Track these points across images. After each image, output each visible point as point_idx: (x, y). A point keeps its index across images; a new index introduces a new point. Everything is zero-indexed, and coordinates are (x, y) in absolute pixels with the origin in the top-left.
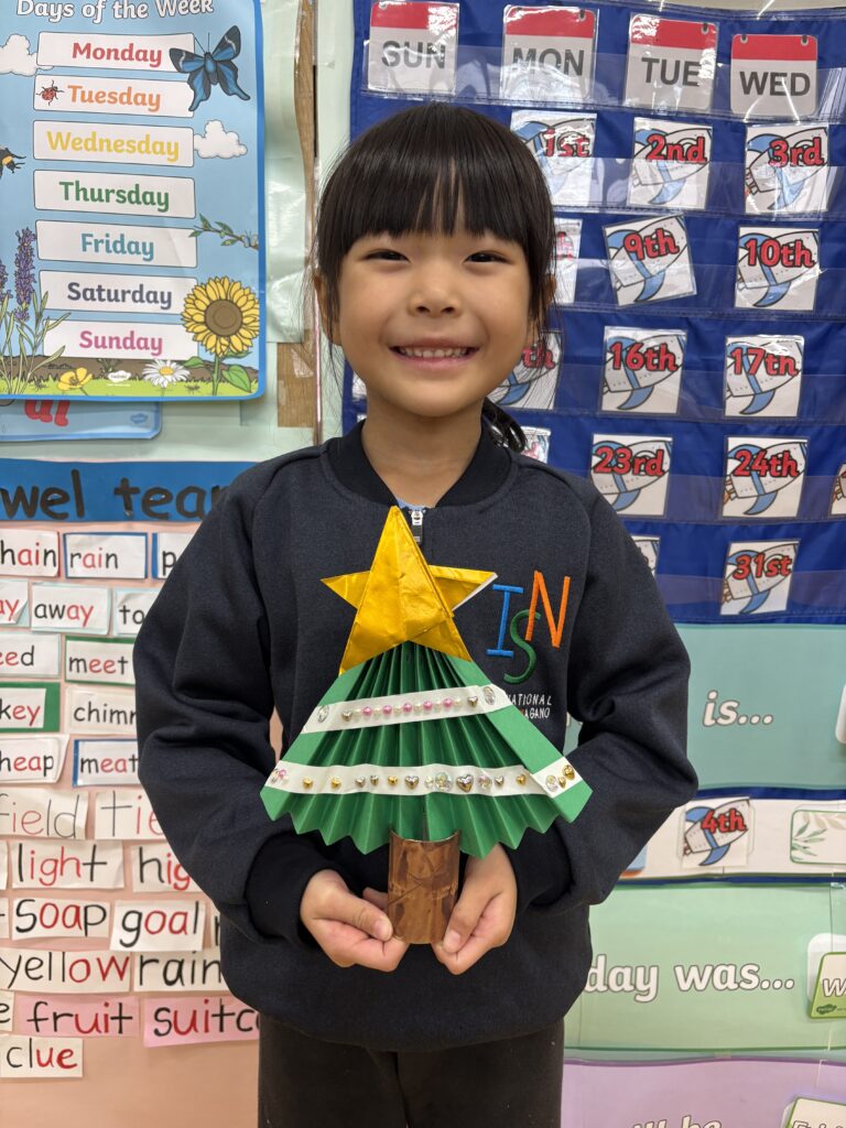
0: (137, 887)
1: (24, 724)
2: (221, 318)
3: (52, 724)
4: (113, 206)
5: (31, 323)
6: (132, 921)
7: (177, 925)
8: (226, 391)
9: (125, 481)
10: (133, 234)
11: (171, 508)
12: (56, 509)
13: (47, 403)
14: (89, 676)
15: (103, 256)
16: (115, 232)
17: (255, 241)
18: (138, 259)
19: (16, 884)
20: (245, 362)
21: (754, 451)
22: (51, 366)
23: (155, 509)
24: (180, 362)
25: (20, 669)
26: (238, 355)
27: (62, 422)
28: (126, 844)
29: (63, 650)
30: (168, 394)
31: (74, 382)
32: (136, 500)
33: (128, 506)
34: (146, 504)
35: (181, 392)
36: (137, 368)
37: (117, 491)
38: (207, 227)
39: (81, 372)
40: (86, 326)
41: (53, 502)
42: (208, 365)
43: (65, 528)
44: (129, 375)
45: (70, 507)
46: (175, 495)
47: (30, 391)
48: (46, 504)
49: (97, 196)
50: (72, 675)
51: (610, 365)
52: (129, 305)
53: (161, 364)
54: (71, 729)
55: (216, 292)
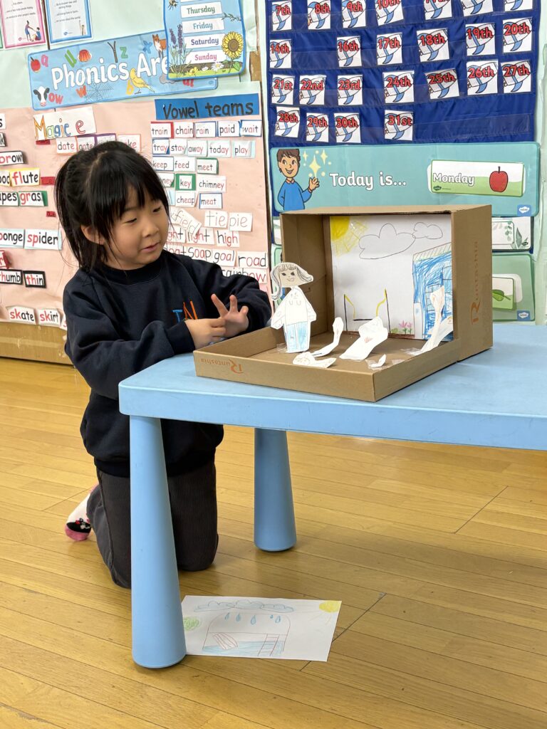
0: (218, 245)
1: (187, 188)
2: (232, 46)
3: (194, 188)
4: (200, 14)
5: (183, 54)
6: (217, 256)
7: (228, 258)
8: (233, 71)
9: (208, 104)
10: (207, 22)
11: (220, 112)
12: (192, 114)
13: (188, 80)
14: (203, 171)
15: (199, 30)
16: (202, 22)
17: (240, 18)
18: (209, 29)
19: (188, 242)
20: (239, 60)
21: (393, 77)
22: (188, 67)
23: (217, 113)
24: (222, 62)
25: (185, 169)
26: (237, 58)
27: (192, 85)
28: (214, 228)
29: (196, 162)
30: (217, 74)
31: (193, 72)
32: (212, 109)
33: (210, 112)
34: (215, 111)
35: (220, 73)
36: (210, 65)
37: (206, 107)
38: (226, 16)
39: (195, 68)
40: (196, 53)
41: (191, 112)
42: (229, 62)
43: (195, 120)
44: (207, 68)
45: (195, 114)
46: (222, 107)
47: (182, 76)
48: (190, 113)
49: (197, 11)
50: (199, 171)
51: (339, 50)
52: (207, 45)
53: (216, 64)
54: (199, 189)
55: (231, 37)
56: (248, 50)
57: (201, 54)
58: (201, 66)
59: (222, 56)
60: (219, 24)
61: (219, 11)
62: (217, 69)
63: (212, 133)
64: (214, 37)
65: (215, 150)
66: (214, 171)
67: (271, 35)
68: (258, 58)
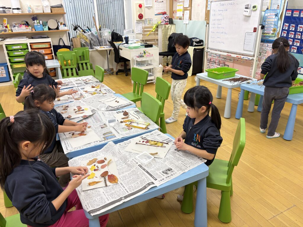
10: (271, 25)
15: (269, 27)
16: (269, 25)
17: (277, 26)
20: (275, 33)
42: (273, 34)
49: (269, 23)
53: (270, 33)
54: (261, 56)
55: (274, 29)
56: (277, 32)
57: (268, 31)
58: (267, 33)
59: (272, 32)
60: (273, 26)
61: (273, 24)
62: (270, 35)
63: (266, 46)
64: (271, 28)
65: (266, 49)
66: (265, 53)
67: (283, 30)
68: (279, 33)
